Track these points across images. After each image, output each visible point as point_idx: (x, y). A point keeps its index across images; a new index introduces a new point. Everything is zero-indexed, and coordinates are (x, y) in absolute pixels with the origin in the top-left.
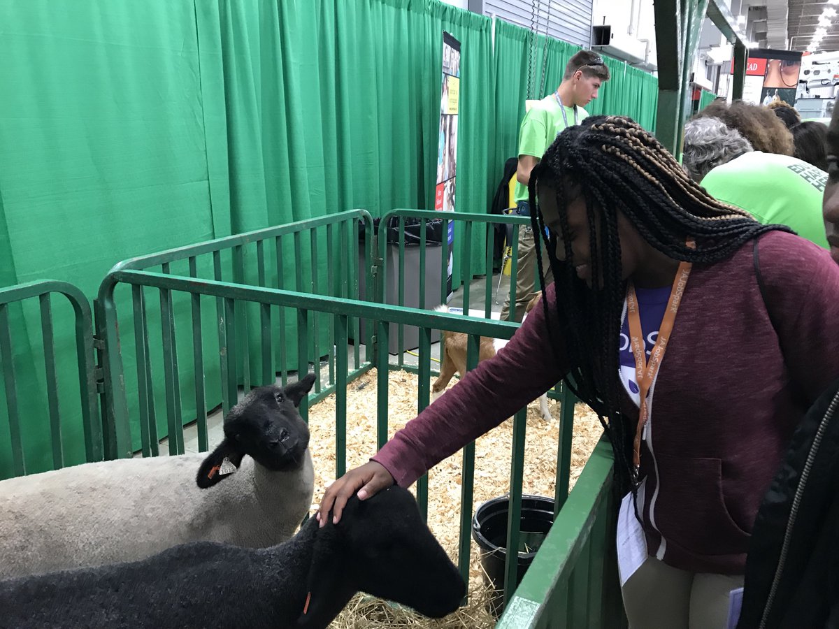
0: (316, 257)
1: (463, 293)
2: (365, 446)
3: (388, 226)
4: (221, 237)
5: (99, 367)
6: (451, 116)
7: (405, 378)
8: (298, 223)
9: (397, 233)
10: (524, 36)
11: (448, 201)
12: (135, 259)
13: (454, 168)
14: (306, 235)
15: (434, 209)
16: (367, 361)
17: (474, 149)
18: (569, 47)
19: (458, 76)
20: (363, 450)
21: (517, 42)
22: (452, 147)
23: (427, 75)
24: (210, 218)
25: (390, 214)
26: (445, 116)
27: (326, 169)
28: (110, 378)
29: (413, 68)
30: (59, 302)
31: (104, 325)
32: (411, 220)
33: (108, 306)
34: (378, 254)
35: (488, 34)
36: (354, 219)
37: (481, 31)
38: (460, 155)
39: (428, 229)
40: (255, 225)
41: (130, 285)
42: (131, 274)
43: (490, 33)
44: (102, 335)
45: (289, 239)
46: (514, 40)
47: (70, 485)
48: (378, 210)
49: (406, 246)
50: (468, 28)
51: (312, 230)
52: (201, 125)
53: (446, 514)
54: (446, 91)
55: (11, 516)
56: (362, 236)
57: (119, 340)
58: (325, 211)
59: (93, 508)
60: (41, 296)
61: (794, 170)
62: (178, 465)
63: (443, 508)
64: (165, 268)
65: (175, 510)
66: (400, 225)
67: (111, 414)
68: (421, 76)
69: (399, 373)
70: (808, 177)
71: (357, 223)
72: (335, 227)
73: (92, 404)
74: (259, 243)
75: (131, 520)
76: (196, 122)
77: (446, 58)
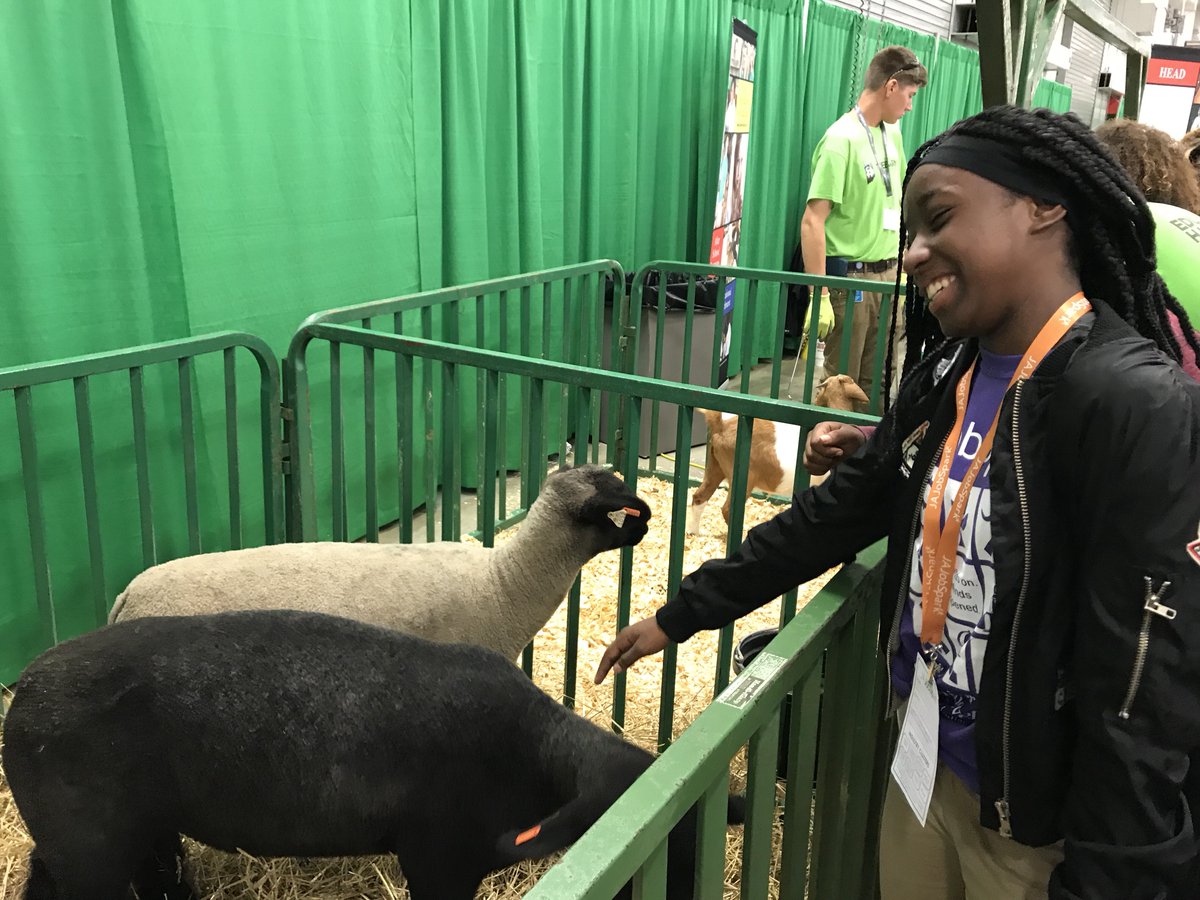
0: (549, 321)
1: (740, 382)
2: (602, 566)
3: (645, 284)
4: (429, 290)
5: (284, 442)
6: (739, 135)
7: (657, 487)
8: (529, 274)
9: (656, 295)
10: (849, 21)
11: (729, 253)
12: (331, 311)
13: (739, 207)
14: (538, 291)
15: (708, 262)
16: (608, 462)
17: (770, 181)
18: (916, 37)
19: (752, 79)
20: (600, 571)
21: (839, 30)
22: (737, 178)
23: (708, 77)
24: (416, 264)
25: (646, 268)
26: (730, 135)
27: (565, 205)
28: (298, 455)
29: (690, 68)
30: (244, 358)
31: (294, 391)
32: (676, 279)
33: (299, 367)
34: (629, 321)
35: (797, 19)
36: (601, 273)
37: (788, 15)
38: (749, 189)
39: (698, 290)
40: (473, 276)
41: (328, 342)
42: (329, 328)
43: (800, 18)
44: (289, 403)
45: (515, 297)
46: (834, 28)
47: (271, 564)
48: (632, 261)
49: (667, 312)
50: (769, 11)
51: (546, 284)
52: (411, 144)
53: (702, 652)
54: (733, 101)
55: (211, 592)
56: (609, 297)
57: (309, 411)
58: (562, 261)
59: (298, 592)
60: (225, 351)
61: (1178, 226)
62: (396, 554)
63: (699, 645)
64: (366, 323)
65: (391, 605)
66: (661, 282)
67: (298, 501)
68: (699, 79)
69: (650, 480)
70: (1196, 235)
71: (603, 278)
72: (575, 283)
73: (275, 487)
74: (479, 299)
75: (340, 610)
76: (404, 140)
77: (735, 56)
